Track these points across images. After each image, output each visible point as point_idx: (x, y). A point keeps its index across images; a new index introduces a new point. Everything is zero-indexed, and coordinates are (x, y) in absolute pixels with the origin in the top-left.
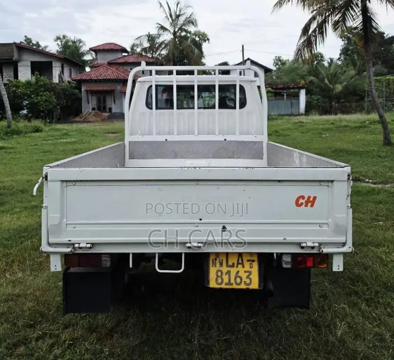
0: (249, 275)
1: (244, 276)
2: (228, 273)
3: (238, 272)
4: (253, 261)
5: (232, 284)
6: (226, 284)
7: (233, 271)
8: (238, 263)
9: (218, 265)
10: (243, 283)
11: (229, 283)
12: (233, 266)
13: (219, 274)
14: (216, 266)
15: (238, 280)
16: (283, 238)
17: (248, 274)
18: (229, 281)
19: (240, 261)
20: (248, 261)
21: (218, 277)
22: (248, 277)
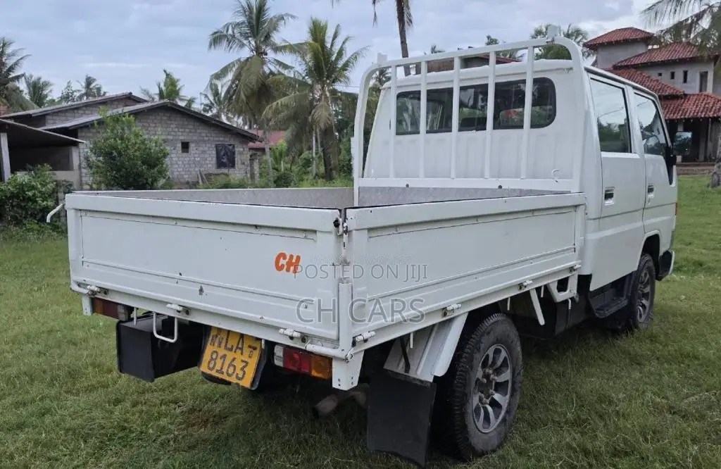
0: (244, 367)
1: (239, 365)
2: (224, 357)
3: (234, 359)
4: (255, 349)
5: (223, 373)
6: (217, 371)
7: (230, 356)
8: (237, 348)
9: (216, 344)
10: (234, 376)
11: (220, 371)
12: (231, 350)
13: (214, 356)
14: (214, 345)
15: (231, 371)
16: (260, 317)
17: (244, 364)
18: (222, 368)
19: (240, 346)
20: (250, 347)
21: (212, 359)
22: (242, 369)
